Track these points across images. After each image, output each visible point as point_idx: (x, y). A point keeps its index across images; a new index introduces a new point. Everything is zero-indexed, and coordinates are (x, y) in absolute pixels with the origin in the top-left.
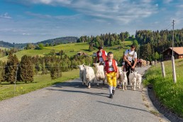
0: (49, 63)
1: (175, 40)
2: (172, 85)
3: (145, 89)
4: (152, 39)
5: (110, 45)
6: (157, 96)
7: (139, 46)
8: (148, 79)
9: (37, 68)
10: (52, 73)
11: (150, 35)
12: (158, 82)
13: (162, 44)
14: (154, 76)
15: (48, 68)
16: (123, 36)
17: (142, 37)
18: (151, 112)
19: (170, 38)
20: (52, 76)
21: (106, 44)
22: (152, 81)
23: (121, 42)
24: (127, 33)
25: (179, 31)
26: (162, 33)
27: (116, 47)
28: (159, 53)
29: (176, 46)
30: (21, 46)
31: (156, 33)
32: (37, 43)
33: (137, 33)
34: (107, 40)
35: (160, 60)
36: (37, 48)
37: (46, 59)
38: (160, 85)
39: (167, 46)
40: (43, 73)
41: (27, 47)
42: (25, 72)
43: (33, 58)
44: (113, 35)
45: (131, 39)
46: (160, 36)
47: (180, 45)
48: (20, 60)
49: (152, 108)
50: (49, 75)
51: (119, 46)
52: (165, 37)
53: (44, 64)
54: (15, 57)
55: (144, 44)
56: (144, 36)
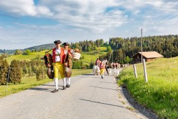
0: (35, 66)
1: (143, 46)
2: (144, 84)
3: (120, 88)
4: (124, 45)
5: (88, 51)
6: (131, 94)
7: (112, 51)
8: (122, 79)
9: (25, 71)
10: (38, 75)
11: (122, 41)
12: (131, 82)
13: (132, 49)
14: (127, 77)
15: (34, 70)
16: (99, 43)
17: (115, 44)
18: (128, 108)
19: (139, 44)
20: (37, 78)
21: (84, 49)
22: (125, 81)
23: (96, 48)
24: (101, 40)
25: (146, 38)
26: (132, 40)
27: (93, 52)
28: (130, 57)
29: (144, 51)
30: (11, 52)
31: (127, 40)
32: (25, 50)
33: (111, 40)
34: (85, 46)
35: (131, 63)
36: (25, 54)
37: (32, 63)
38: (134, 85)
39: (136, 51)
40: (29, 76)
41: (16, 52)
42: (14, 74)
43: (21, 62)
44: (90, 42)
45: (105, 45)
46: (130, 43)
47: (148, 50)
48: (10, 64)
49: (128, 105)
50: (35, 77)
51: (95, 51)
52: (135, 43)
53: (31, 67)
54: (5, 62)
55: (117, 49)
56: (116, 43)
